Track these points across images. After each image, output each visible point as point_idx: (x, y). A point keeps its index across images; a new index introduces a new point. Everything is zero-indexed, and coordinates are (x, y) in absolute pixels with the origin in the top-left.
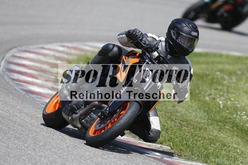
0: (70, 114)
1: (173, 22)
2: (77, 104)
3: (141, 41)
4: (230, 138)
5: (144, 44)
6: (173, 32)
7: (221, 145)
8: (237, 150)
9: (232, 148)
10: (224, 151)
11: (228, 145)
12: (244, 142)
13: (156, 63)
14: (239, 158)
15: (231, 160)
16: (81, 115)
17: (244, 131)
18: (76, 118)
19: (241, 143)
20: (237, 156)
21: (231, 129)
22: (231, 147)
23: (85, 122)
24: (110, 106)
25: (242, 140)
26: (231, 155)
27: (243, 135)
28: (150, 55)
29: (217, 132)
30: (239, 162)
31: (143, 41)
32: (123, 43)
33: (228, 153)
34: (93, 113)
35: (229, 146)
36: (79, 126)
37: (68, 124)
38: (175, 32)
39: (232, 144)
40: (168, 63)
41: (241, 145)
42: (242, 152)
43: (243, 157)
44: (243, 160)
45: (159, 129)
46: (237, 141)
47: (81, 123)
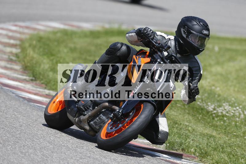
0: (77, 115)
1: (182, 19)
2: (84, 105)
3: (152, 40)
4: (181, 116)
5: (156, 43)
6: (183, 30)
7: (172, 123)
8: (188, 128)
9: (183, 126)
10: (175, 128)
11: (179, 123)
12: (195, 120)
13: (168, 63)
14: (190, 136)
15: (183, 137)
16: (90, 117)
17: (195, 109)
18: (84, 120)
19: (192, 121)
20: (189, 134)
21: (183, 107)
22: (182, 124)
23: (94, 124)
24: (122, 107)
25: (193, 117)
26: (182, 133)
27: (194, 113)
28: (162, 55)
29: (168, 110)
30: (191, 139)
31: (154, 40)
32: (132, 42)
33: (179, 130)
34: (103, 115)
35: (181, 124)
36: (87, 127)
37: (72, 125)
38: (185, 30)
39: (184, 122)
40: (180, 63)
41: (193, 123)
42: (193, 130)
43: (195, 135)
44: (195, 138)
45: (167, 131)
46: (189, 118)
47: (90, 125)
